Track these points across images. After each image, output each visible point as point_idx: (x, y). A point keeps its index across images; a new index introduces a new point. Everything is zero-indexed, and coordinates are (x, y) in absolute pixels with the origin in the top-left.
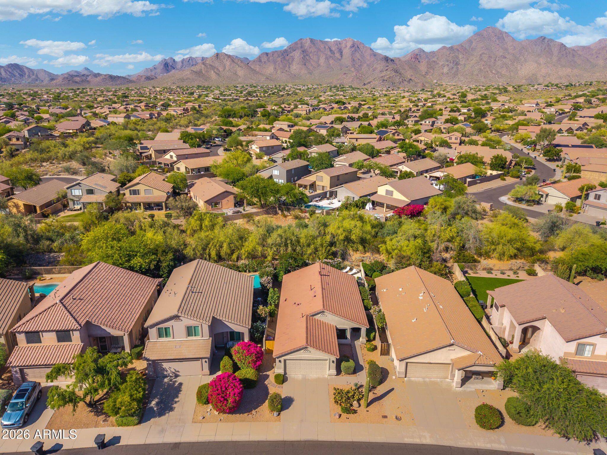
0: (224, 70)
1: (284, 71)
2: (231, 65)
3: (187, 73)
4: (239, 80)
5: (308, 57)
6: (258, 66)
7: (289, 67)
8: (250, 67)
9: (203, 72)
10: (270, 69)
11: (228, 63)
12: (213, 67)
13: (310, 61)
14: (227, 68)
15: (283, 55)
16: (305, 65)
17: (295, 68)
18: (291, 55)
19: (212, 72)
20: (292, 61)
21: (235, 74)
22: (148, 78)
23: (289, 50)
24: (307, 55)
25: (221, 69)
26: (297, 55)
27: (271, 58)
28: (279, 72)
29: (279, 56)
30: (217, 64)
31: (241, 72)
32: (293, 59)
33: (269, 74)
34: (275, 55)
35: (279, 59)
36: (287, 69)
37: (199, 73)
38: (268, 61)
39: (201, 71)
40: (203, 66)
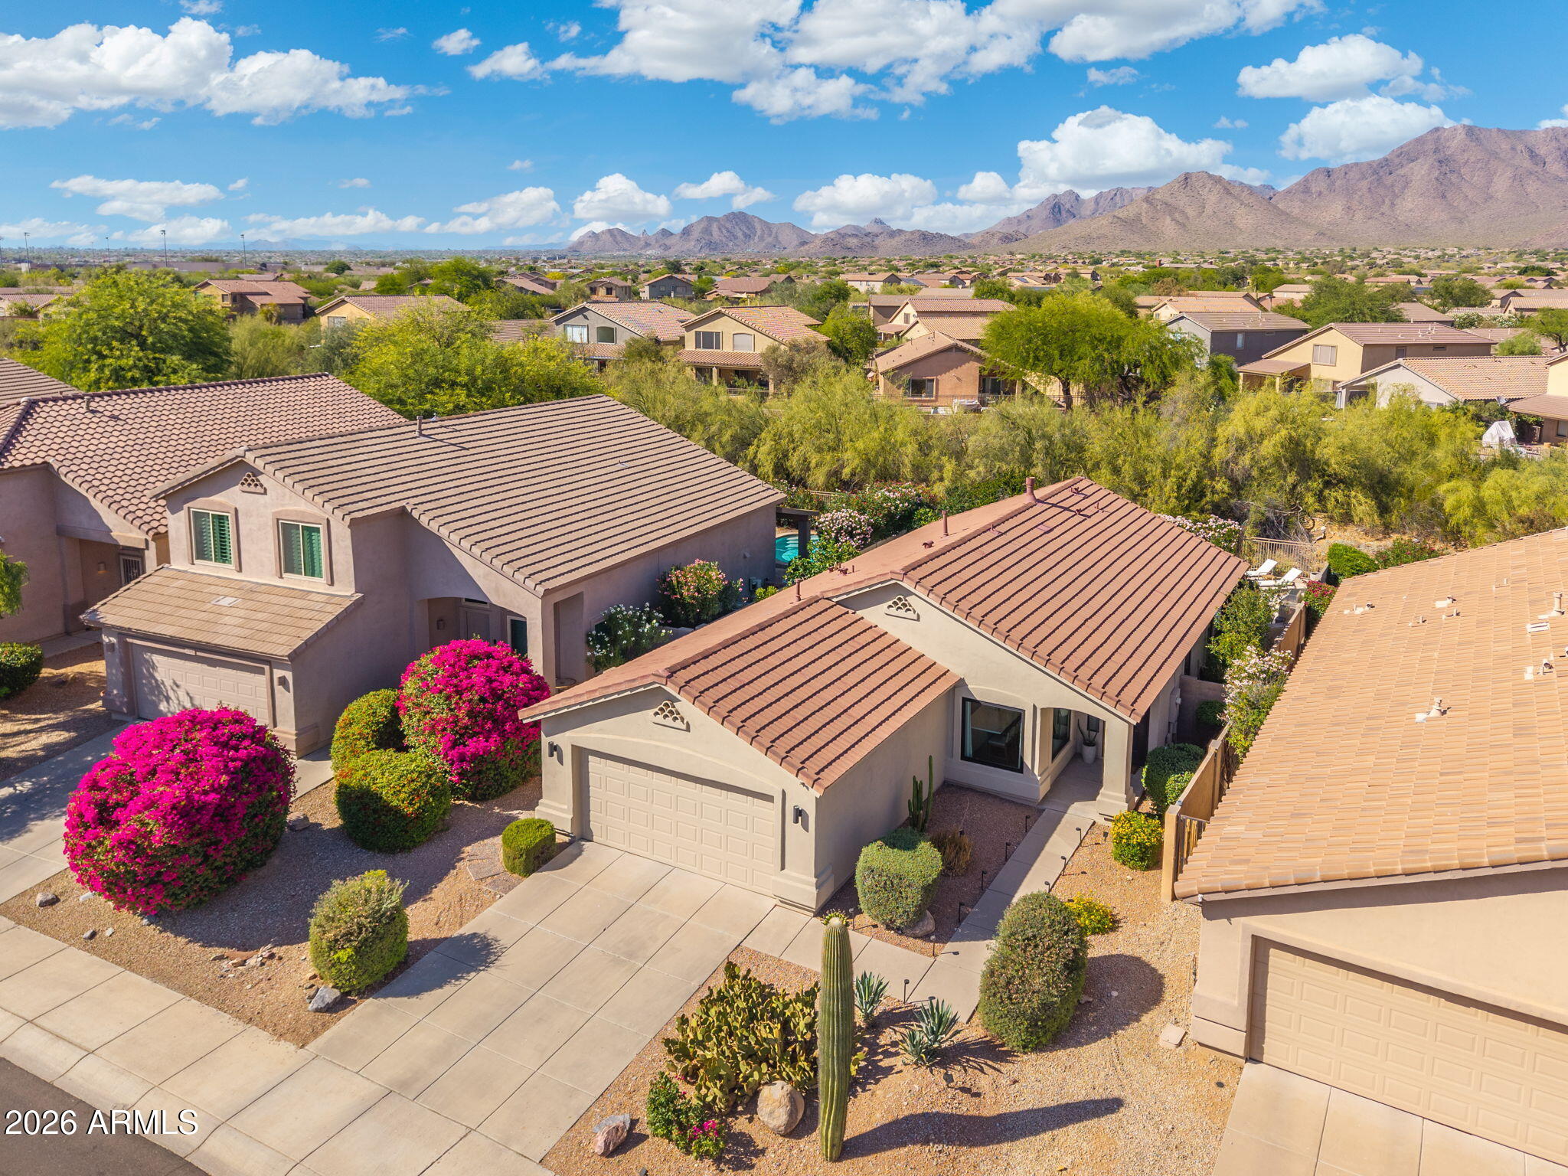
0: (1200, 214)
1: (1377, 215)
2: (1220, 201)
3: (1102, 224)
4: (1240, 239)
5: (1454, 178)
6: (1297, 204)
7: (1393, 204)
8: (1275, 207)
9: (1144, 221)
10: (1333, 211)
11: (1212, 198)
12: (1170, 209)
13: (1460, 188)
14: (1209, 210)
15: (1375, 172)
16: (1444, 197)
17: (1410, 206)
18: (1402, 172)
19: (1168, 220)
20: (1404, 188)
21: (1230, 223)
22: (1007, 239)
23: (1397, 161)
24: (1452, 171)
25: (1191, 212)
26: (1420, 171)
27: (1338, 183)
28: (1359, 216)
29: (1364, 177)
30: (1182, 200)
31: (1245, 219)
32: (1407, 184)
33: (1329, 223)
34: (1351, 175)
35: (1364, 184)
36: (1385, 208)
37: (1132, 224)
38: (1331, 189)
39: (1138, 218)
40: (1145, 205)
